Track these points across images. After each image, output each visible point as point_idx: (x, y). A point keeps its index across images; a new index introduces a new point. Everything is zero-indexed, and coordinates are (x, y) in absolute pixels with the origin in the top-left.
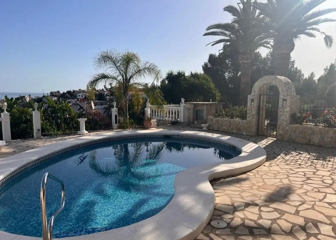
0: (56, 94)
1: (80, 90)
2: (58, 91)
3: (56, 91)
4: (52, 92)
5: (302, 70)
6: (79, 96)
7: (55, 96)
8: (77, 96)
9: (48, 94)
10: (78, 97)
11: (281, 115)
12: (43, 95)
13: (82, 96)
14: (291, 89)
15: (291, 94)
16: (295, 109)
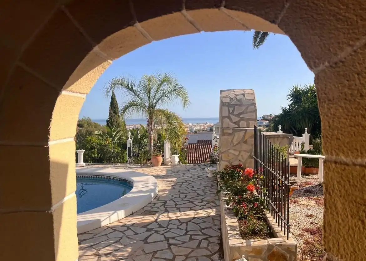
0: (268, 118)
2: (271, 115)
3: (269, 114)
7: (267, 120)
9: (260, 118)
14: (240, 116)
15: (238, 125)
16: (240, 158)
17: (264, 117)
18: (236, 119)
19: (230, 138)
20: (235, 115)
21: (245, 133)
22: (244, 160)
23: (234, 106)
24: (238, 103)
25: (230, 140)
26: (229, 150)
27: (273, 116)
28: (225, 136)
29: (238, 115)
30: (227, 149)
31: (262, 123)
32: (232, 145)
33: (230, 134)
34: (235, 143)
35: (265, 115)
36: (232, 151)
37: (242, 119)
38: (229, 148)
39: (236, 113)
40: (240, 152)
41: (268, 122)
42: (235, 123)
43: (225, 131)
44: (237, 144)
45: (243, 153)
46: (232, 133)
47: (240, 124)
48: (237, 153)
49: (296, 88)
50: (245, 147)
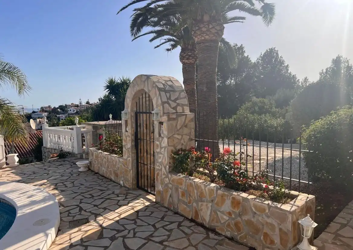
0: (47, 109)
1: (72, 104)
2: (49, 106)
3: (47, 106)
4: (42, 107)
5: (296, 76)
6: (70, 110)
7: (46, 111)
8: (69, 110)
9: (38, 109)
10: (70, 112)
11: (158, 153)
12: (32, 111)
13: (74, 111)
14: (177, 102)
15: (176, 110)
16: (182, 141)
17: (42, 108)
18: (173, 105)
19: (174, 123)
20: (173, 101)
21: (186, 117)
22: (186, 143)
23: (169, 91)
24: (171, 89)
25: (175, 124)
26: (174, 134)
27: (52, 108)
28: (170, 122)
29: (174, 101)
30: (172, 134)
31: (42, 115)
32: (176, 130)
33: (174, 119)
34: (179, 127)
35: (43, 106)
36: (176, 136)
37: (178, 105)
38: (174, 133)
39: (173, 98)
40: (182, 136)
41: (48, 114)
42: (173, 108)
43: (171, 117)
44: (180, 128)
45: (184, 136)
46: (176, 118)
47: (178, 109)
48: (179, 137)
49: (112, 80)
50: (186, 131)
